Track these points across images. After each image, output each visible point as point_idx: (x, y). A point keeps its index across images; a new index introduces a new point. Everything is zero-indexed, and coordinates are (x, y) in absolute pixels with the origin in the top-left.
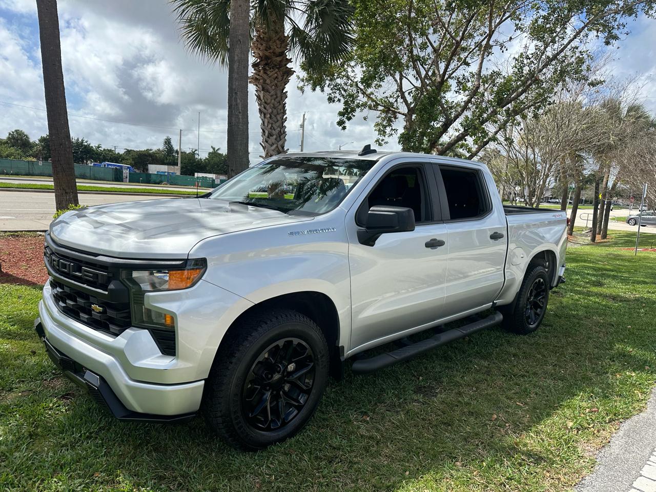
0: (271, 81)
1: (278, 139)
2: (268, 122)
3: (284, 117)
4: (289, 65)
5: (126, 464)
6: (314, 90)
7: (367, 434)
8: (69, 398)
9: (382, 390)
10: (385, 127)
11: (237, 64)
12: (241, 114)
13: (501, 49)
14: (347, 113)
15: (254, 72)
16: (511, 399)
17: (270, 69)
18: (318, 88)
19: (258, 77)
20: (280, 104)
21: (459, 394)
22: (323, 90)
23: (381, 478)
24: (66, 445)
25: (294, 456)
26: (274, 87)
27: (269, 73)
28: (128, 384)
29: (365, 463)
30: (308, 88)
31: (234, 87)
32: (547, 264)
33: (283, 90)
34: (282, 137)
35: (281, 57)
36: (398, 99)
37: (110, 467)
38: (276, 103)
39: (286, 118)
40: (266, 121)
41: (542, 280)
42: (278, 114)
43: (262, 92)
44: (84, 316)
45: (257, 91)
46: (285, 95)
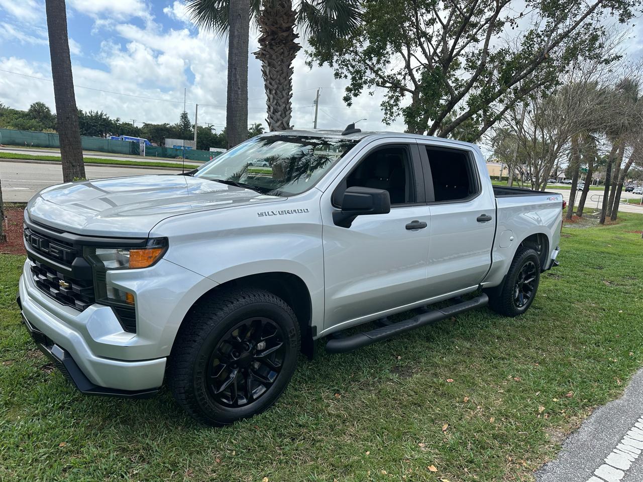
0: (277, 56)
1: (284, 115)
2: (274, 98)
3: (290, 93)
4: (296, 41)
5: (92, 435)
6: (322, 65)
7: (335, 412)
8: (51, 368)
9: (359, 369)
10: (392, 106)
11: (237, 39)
12: (240, 90)
13: (511, 25)
14: (355, 88)
15: (260, 47)
17: (277, 44)
18: (326, 63)
19: (264, 52)
20: (286, 80)
21: (435, 374)
22: (331, 66)
23: (341, 457)
24: (37, 415)
25: (258, 433)
26: (279, 62)
27: (274, 48)
28: (91, 359)
29: (328, 442)
30: (316, 63)
31: (234, 62)
32: (540, 247)
33: (289, 65)
34: (287, 113)
35: (288, 32)
36: (406, 77)
37: (76, 438)
38: (281, 78)
39: (292, 94)
40: (271, 96)
41: (532, 263)
42: (283, 90)
43: (268, 67)
44: (53, 291)
45: (263, 66)
46: (291, 71)
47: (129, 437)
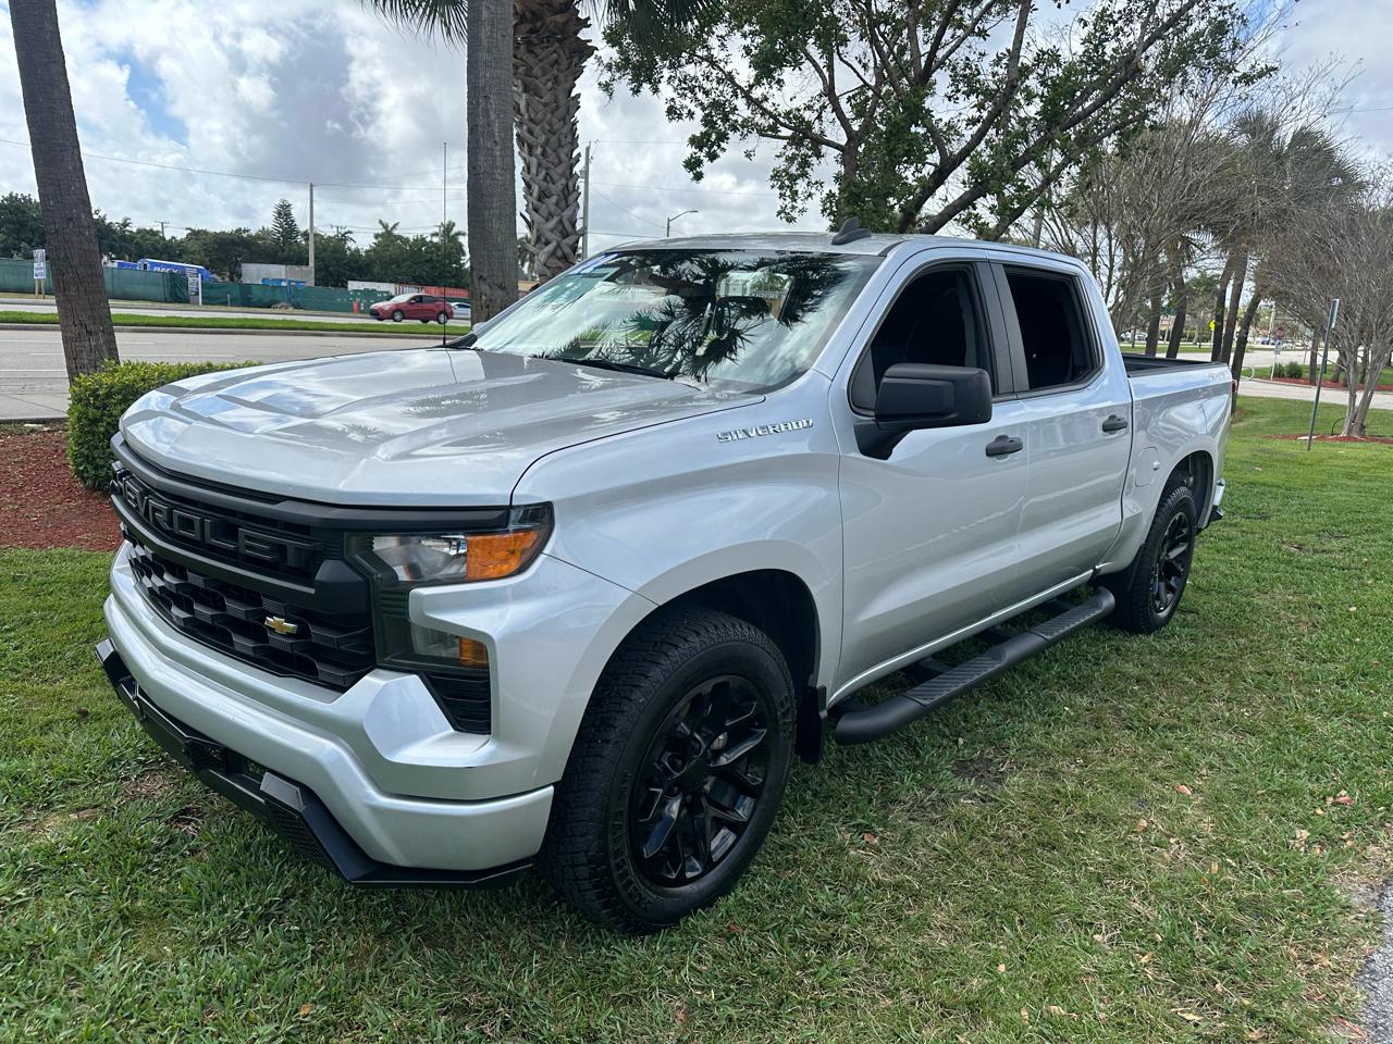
0: (543, 68)
1: (563, 204)
2: (539, 165)
3: (575, 154)
4: (583, 35)
6: (636, 91)
7: (888, 879)
8: (191, 820)
9: (888, 772)
10: (793, 179)
12: (499, 147)
14: (708, 143)
16: (1162, 781)
17: (543, 42)
18: (646, 87)
20: (565, 124)
21: (1053, 774)
22: (656, 91)
23: (947, 983)
24: (213, 940)
25: (744, 940)
26: (550, 83)
27: (538, 50)
28: (374, 803)
29: (904, 949)
30: (623, 86)
31: (482, 82)
32: (1191, 479)
33: (571, 90)
34: (571, 198)
35: (566, 15)
36: (824, 114)
37: (334, 990)
38: (555, 120)
39: (578, 155)
40: (534, 161)
41: (1185, 516)
42: (560, 146)
43: (524, 95)
44: (242, 642)
46: (575, 104)
47: (455, 977)
